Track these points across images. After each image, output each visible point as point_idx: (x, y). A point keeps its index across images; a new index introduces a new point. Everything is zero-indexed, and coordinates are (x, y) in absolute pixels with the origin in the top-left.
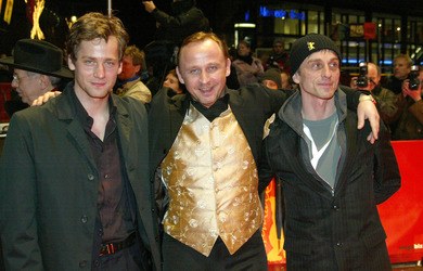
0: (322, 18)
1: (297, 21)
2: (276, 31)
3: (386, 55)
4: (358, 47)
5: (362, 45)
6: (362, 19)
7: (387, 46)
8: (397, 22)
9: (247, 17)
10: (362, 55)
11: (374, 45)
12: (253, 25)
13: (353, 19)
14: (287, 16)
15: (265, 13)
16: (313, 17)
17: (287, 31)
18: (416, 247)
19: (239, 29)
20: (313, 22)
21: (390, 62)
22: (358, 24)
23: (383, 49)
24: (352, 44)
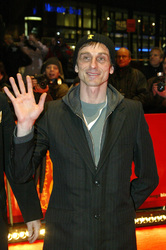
0: (95, 14)
1: (75, 16)
2: (58, 24)
3: (144, 45)
4: (122, 38)
5: (125, 36)
6: (126, 16)
7: (145, 37)
8: (153, 19)
9: (35, 12)
10: (125, 44)
11: (135, 37)
12: (39, 19)
13: (118, 15)
14: (67, 12)
15: (49, 9)
16: (88, 13)
17: (67, 24)
18: (162, 195)
19: (28, 21)
20: (88, 17)
21: (146, 50)
22: (122, 20)
23: (142, 40)
24: (118, 36)
